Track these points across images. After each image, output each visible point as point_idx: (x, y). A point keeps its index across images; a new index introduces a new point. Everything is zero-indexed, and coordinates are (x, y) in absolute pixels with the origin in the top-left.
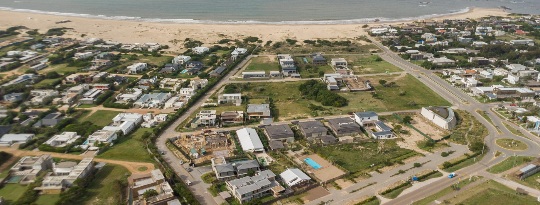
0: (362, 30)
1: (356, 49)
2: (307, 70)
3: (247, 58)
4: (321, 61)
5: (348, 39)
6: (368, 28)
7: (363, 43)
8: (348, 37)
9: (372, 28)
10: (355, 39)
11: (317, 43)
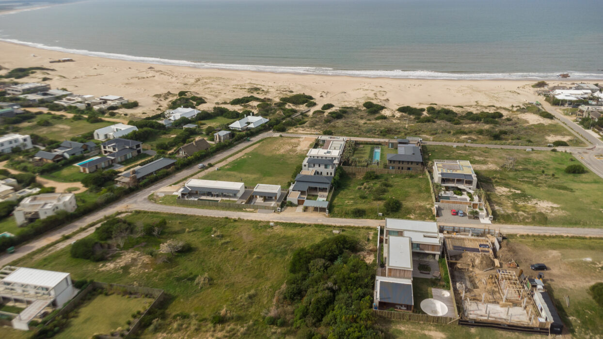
0: (532, 92)
1: (512, 132)
2: (363, 187)
3: (252, 139)
4: (408, 162)
5: (498, 108)
6: (546, 88)
7: (533, 119)
8: (498, 105)
9: (554, 88)
10: (515, 109)
11: (425, 113)
